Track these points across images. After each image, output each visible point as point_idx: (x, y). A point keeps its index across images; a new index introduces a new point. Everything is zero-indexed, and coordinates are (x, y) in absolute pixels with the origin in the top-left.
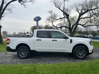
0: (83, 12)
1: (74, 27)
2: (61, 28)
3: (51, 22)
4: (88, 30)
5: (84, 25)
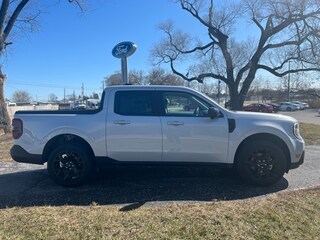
0: (276, 24)
1: (245, 76)
2: (201, 82)
3: (167, 59)
4: (293, 85)
5: (276, 69)
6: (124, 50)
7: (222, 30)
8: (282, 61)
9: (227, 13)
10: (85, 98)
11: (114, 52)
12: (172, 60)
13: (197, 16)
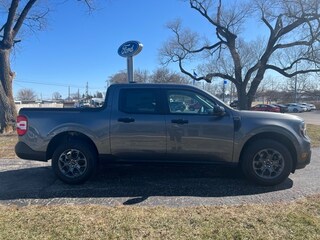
0: (285, 25)
1: (253, 76)
2: (209, 81)
3: (175, 58)
4: (300, 86)
5: (286, 69)
6: (130, 49)
7: (231, 30)
8: (292, 61)
9: (236, 12)
10: (89, 97)
11: (120, 51)
12: (180, 59)
13: (205, 15)
